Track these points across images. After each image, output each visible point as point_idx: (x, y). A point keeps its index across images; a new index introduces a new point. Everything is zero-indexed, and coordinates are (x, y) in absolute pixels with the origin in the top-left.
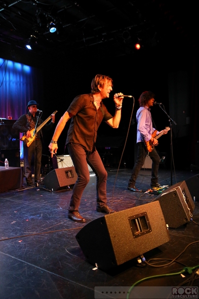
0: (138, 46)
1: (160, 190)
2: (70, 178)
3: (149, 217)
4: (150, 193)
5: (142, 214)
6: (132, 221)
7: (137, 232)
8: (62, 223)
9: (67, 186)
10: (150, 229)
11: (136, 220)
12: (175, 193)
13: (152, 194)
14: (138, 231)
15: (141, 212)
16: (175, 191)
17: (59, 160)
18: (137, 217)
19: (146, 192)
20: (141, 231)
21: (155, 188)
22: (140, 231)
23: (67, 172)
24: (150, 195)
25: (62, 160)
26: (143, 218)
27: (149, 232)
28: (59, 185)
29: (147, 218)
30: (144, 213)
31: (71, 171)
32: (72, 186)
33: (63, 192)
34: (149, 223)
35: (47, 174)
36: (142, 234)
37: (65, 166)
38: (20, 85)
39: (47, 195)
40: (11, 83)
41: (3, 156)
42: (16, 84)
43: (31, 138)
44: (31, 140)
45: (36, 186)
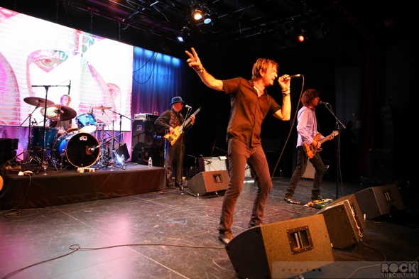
0: (302, 38)
1: (323, 204)
2: (219, 183)
3: (311, 232)
4: (310, 206)
5: (302, 228)
6: (291, 235)
7: (296, 248)
9: (214, 192)
10: (312, 246)
11: (296, 234)
12: (342, 207)
13: (313, 207)
14: (297, 246)
15: (302, 226)
16: (343, 205)
17: (207, 162)
18: (297, 230)
19: (306, 205)
20: (301, 247)
21: (317, 201)
22: (299, 247)
24: (310, 208)
25: (210, 163)
26: (304, 232)
27: (310, 249)
28: (206, 190)
29: (309, 232)
30: (305, 227)
31: (220, 176)
32: (220, 192)
33: (210, 198)
34: (310, 239)
35: (192, 177)
36: (303, 251)
37: (212, 170)
38: (168, 79)
39: (192, 200)
40: (159, 77)
41: (147, 154)
42: (164, 77)
43: (176, 136)
44: (175, 138)
45: (181, 190)
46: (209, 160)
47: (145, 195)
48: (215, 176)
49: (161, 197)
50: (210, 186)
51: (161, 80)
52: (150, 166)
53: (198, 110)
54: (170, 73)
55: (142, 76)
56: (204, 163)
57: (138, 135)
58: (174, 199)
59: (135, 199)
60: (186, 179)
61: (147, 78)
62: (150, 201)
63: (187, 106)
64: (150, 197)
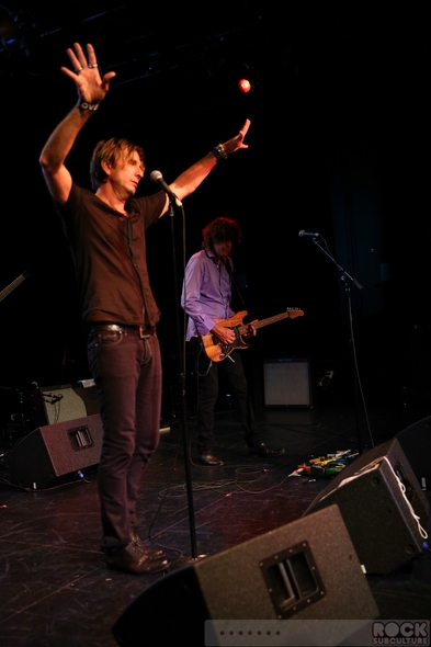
0: (246, 85)
1: (330, 465)
2: (84, 448)
3: (315, 554)
4: (304, 474)
5: (295, 547)
6: (271, 571)
7: (286, 602)
8: (67, 586)
9: (76, 472)
10: (322, 588)
11: (282, 566)
12: (375, 476)
13: (311, 477)
14: (288, 596)
15: (293, 544)
16: (377, 471)
17: (50, 399)
18: (283, 556)
19: (294, 474)
20: (297, 597)
21: (317, 461)
22: (293, 596)
23: (73, 434)
24: (304, 480)
25: (58, 399)
26: (301, 557)
27: (319, 597)
28: (53, 473)
29: (311, 556)
30: (301, 543)
31: (84, 430)
32: (89, 471)
34: (316, 571)
36: (302, 606)
39: (19, 504)
50: (63, 460)
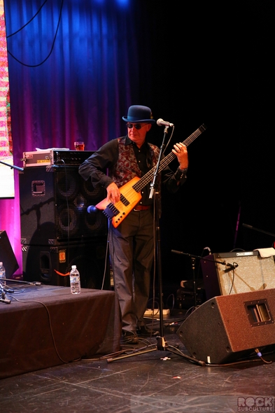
2: (263, 324)
9: (253, 349)
17: (224, 268)
25: (231, 268)
28: (229, 347)
31: (262, 304)
33: (241, 367)
35: (185, 307)
37: (242, 289)
38: (101, 44)
39: (192, 375)
40: (77, 41)
41: (62, 257)
42: (91, 42)
43: (126, 203)
44: (124, 210)
45: (160, 348)
46: (230, 261)
47: (67, 369)
48: (250, 307)
49: (109, 372)
50: (239, 336)
51: (82, 49)
52: (75, 289)
53: (197, 132)
54: (105, 30)
55: (32, 43)
56: (215, 269)
57: (37, 208)
58: (144, 375)
59: (43, 383)
60: (171, 315)
61: (45, 50)
62: (82, 384)
63: (160, 121)
64: (82, 375)
